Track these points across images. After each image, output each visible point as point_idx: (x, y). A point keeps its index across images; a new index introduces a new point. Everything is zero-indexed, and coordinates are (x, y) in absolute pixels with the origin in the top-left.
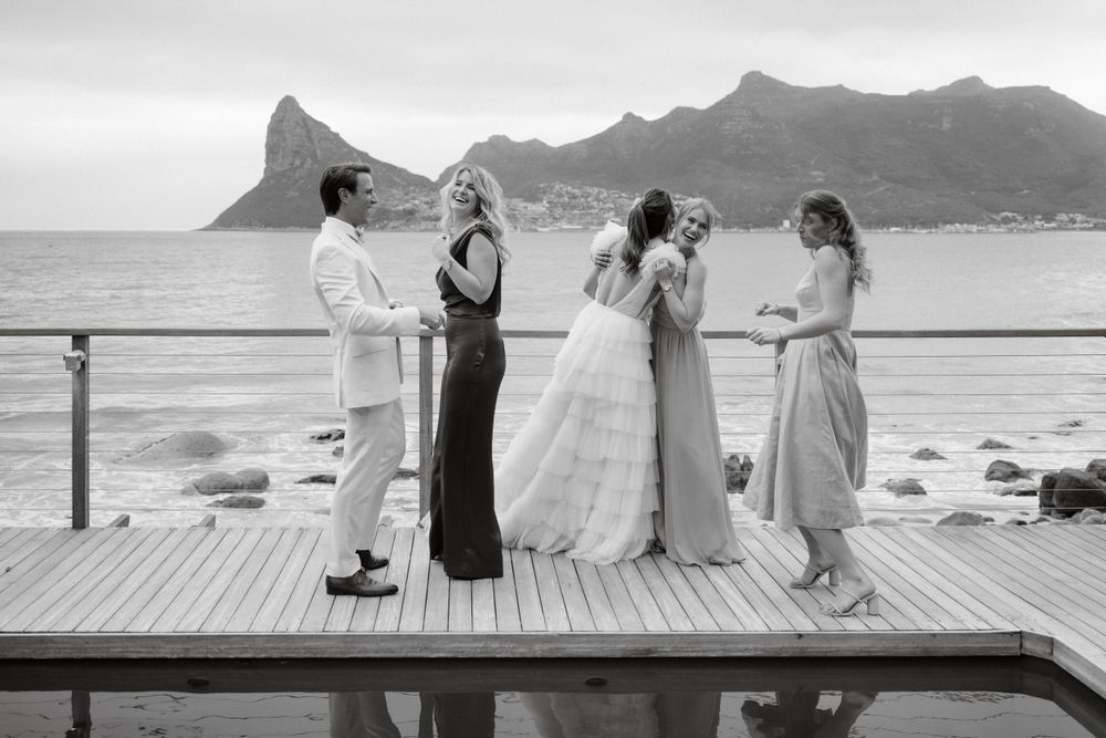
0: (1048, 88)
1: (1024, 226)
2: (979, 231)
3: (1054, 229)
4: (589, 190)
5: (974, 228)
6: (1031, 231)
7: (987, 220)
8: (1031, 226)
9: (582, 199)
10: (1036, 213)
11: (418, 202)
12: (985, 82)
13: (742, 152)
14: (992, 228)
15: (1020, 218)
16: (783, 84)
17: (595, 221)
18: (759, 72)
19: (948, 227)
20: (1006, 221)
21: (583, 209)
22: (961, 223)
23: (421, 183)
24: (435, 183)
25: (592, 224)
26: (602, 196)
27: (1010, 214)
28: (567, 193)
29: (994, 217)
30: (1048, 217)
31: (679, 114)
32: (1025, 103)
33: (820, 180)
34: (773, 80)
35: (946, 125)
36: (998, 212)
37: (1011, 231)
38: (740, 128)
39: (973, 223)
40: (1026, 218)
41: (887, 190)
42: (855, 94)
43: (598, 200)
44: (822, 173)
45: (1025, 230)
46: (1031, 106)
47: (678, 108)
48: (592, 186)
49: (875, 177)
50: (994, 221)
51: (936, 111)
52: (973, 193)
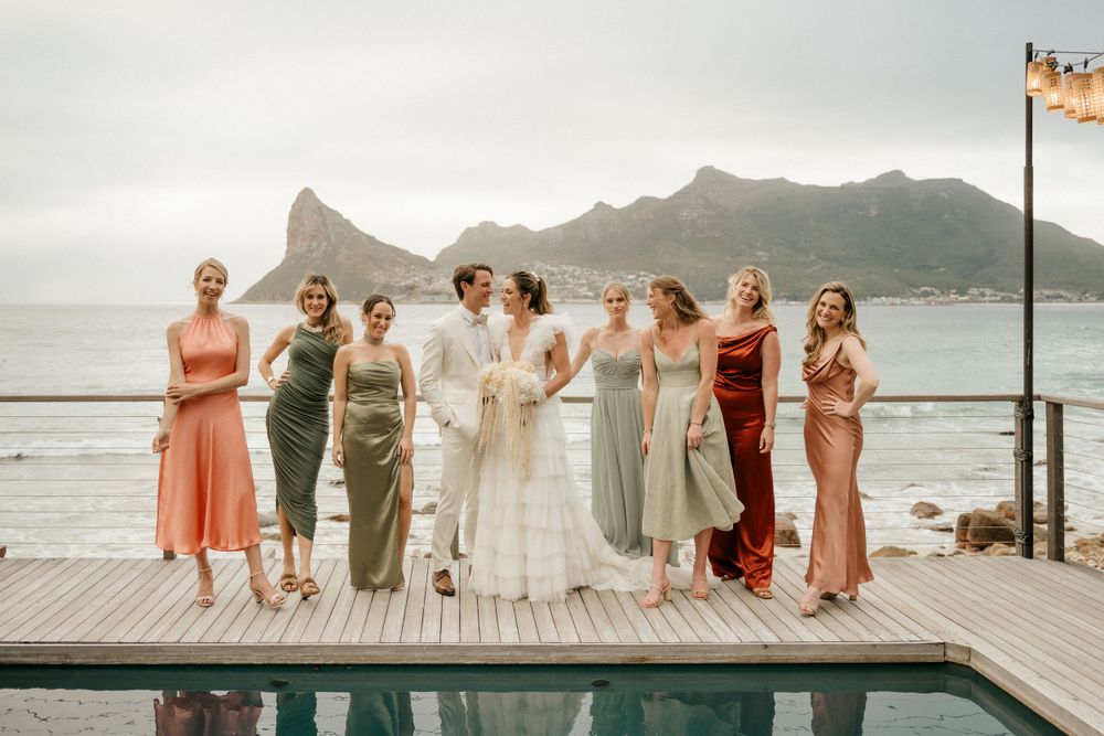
0: (960, 180)
1: (941, 299)
2: (902, 304)
3: (966, 301)
4: (565, 268)
5: (898, 300)
6: (947, 304)
7: (909, 293)
8: (947, 299)
9: (560, 277)
10: (950, 287)
11: (418, 278)
12: (907, 175)
13: (698, 235)
14: (913, 300)
15: (937, 292)
16: (733, 176)
17: (571, 295)
18: (712, 167)
19: (876, 300)
20: (926, 294)
21: (561, 284)
22: (887, 296)
23: (421, 262)
24: (433, 263)
25: (568, 297)
26: (576, 274)
27: (928, 289)
28: (547, 271)
29: (915, 291)
30: (962, 292)
31: (643, 202)
32: (942, 194)
33: (765, 259)
34: (724, 173)
35: (873, 211)
36: (918, 287)
37: (929, 303)
38: (695, 215)
39: (897, 296)
40: (943, 292)
41: (822, 268)
42: (795, 185)
43: (573, 276)
44: (765, 253)
45: (942, 303)
46: (947, 196)
47: (643, 198)
48: (567, 265)
49: (812, 257)
50: (915, 295)
51: (864, 200)
52: (897, 270)
